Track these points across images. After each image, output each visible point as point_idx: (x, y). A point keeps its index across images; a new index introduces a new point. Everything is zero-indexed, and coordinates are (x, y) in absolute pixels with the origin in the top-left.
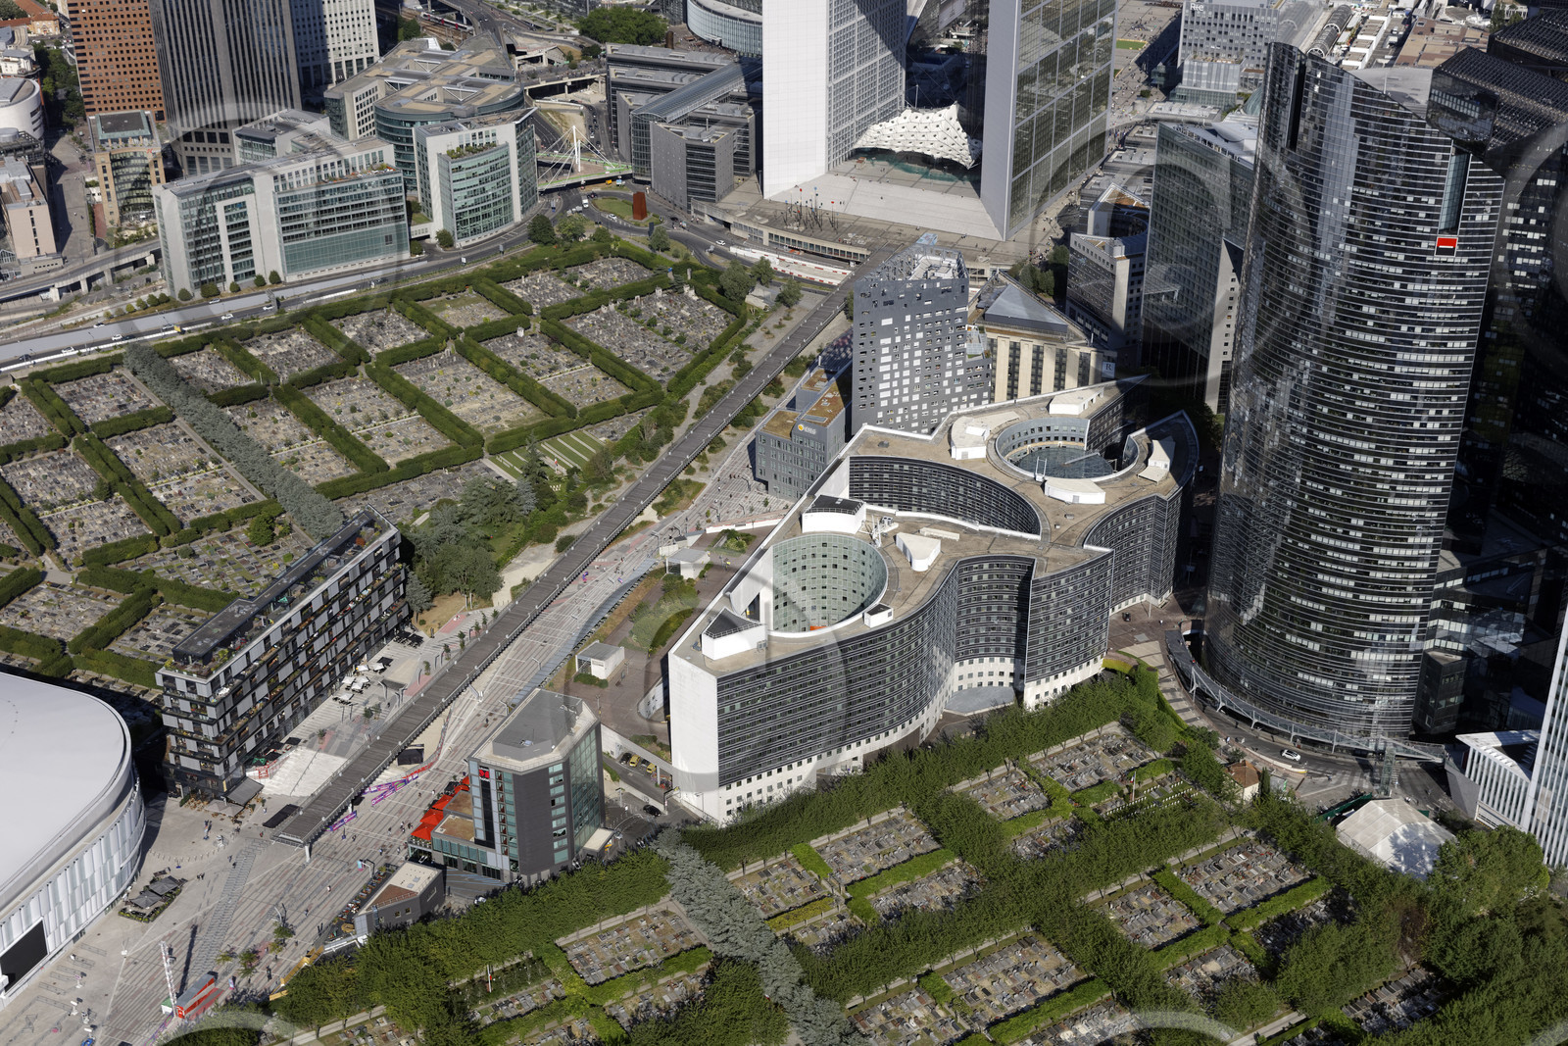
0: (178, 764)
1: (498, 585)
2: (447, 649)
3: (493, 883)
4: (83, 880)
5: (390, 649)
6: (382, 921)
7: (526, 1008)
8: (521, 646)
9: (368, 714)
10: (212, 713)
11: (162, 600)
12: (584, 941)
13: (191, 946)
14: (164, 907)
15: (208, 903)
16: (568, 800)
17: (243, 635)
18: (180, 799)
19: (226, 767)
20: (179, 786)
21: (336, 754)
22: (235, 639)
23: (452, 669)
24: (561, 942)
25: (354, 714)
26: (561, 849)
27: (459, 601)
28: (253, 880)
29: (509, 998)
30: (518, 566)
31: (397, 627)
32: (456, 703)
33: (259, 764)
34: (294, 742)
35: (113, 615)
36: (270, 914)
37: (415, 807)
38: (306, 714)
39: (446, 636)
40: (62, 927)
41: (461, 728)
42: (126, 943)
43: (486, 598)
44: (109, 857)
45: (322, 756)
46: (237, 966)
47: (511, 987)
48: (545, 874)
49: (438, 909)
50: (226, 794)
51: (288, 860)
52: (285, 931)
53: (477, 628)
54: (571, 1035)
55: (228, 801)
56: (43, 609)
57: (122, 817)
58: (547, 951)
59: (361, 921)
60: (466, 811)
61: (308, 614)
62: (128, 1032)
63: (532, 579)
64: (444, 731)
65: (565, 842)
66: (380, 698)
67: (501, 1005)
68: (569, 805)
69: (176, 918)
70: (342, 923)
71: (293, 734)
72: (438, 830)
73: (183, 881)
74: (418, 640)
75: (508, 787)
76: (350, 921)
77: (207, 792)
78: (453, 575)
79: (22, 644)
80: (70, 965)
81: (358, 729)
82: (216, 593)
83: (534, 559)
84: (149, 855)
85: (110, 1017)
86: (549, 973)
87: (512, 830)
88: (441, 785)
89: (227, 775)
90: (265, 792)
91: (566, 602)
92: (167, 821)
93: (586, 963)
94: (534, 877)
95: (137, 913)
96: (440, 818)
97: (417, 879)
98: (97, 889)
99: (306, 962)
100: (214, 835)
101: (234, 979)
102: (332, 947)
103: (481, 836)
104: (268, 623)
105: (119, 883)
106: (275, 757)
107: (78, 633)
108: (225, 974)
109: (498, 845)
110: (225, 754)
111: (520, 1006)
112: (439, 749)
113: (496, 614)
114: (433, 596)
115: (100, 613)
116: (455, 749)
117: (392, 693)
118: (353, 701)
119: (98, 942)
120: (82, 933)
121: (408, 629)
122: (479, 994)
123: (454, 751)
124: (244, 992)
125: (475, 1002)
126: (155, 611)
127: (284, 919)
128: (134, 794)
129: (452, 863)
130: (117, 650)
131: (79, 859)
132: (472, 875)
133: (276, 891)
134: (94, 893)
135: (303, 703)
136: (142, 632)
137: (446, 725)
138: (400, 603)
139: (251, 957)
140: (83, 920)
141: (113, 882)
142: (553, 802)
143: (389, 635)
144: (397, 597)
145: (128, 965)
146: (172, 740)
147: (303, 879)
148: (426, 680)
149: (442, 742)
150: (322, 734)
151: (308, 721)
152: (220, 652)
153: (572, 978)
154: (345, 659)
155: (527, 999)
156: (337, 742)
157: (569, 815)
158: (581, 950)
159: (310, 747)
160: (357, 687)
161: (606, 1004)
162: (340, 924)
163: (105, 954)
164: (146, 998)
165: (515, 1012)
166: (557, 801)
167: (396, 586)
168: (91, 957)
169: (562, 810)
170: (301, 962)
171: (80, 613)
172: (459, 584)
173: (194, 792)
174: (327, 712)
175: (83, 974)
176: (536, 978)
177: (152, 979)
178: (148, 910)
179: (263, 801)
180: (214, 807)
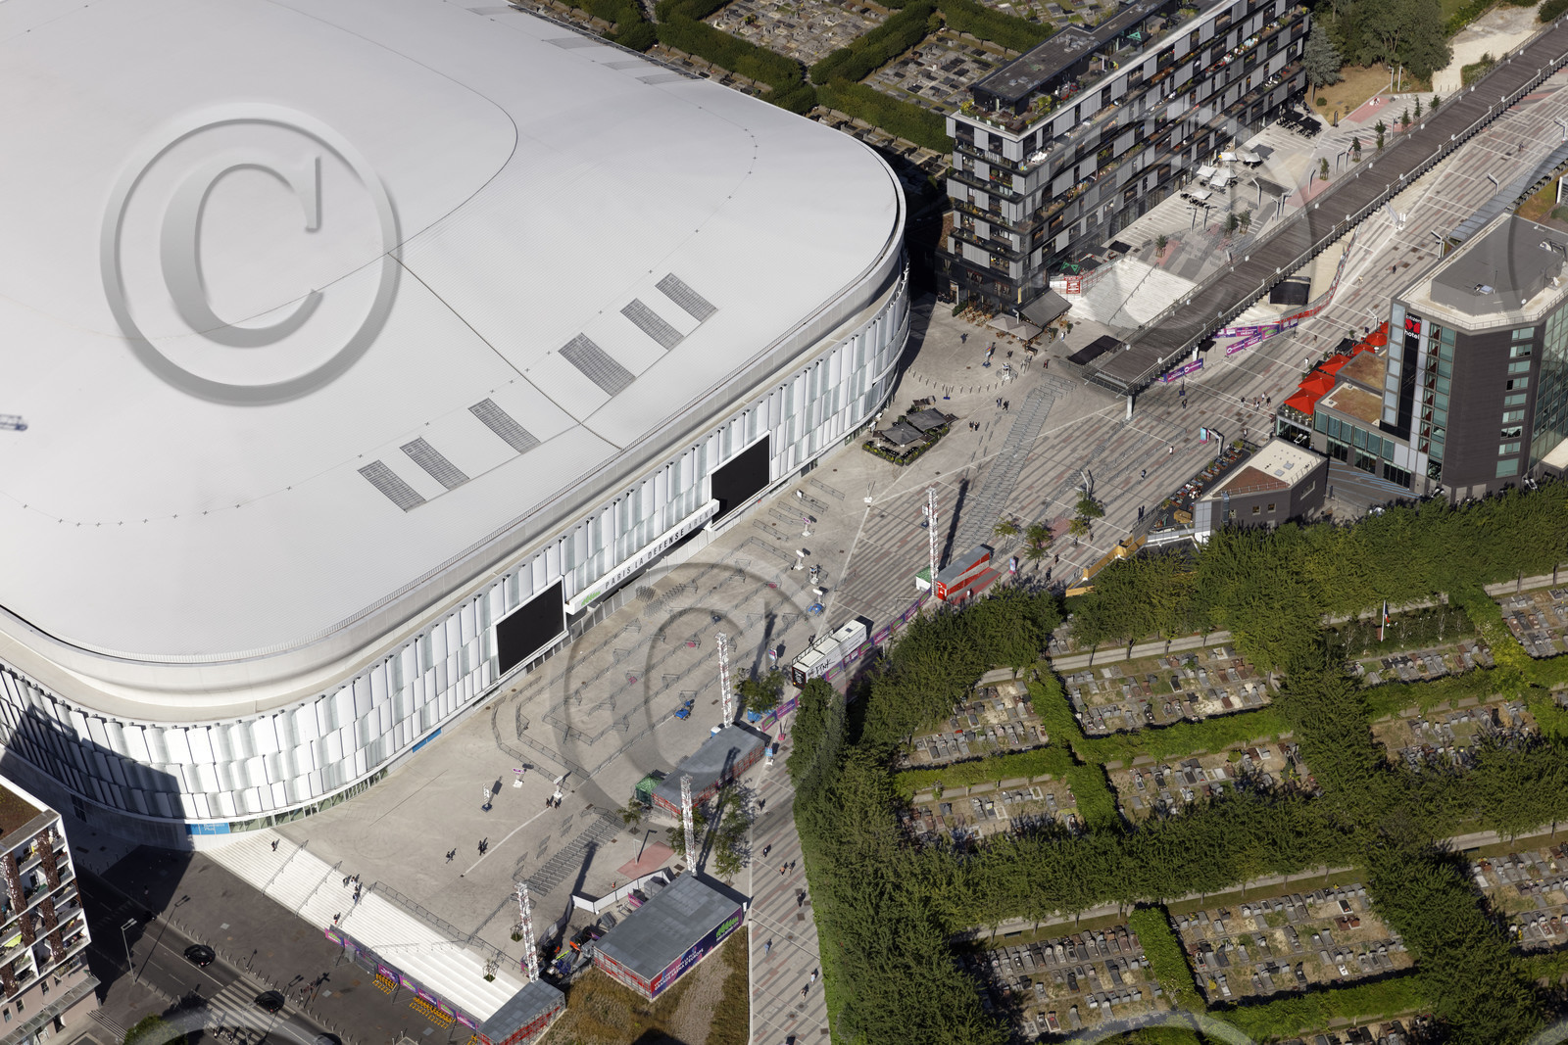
0: (959, 255)
1: (1443, 60)
2: (1357, 145)
3: (1397, 490)
4: (825, 391)
5: (1271, 134)
6: (1233, 515)
7: (1434, 673)
8: (1471, 155)
9: (1233, 223)
10: (1019, 184)
11: (942, 23)
12: (1528, 595)
13: (959, 506)
14: (925, 449)
15: (985, 454)
16: (1533, 385)
17: (1073, 80)
18: (952, 306)
19: (1027, 268)
20: (954, 287)
21: (1181, 274)
22: (1062, 83)
23: (1365, 174)
24: (1494, 589)
25: (1210, 222)
26: (1508, 457)
27: (1382, 78)
28: (1050, 432)
29: (1408, 653)
30: (1477, 35)
31: (1284, 103)
32: (1363, 226)
33: (1069, 272)
34: (1122, 248)
35: (875, 36)
36: (1071, 482)
37: (1289, 366)
38: (1141, 212)
39: (1356, 126)
40: (792, 449)
41: (1367, 264)
42: (872, 487)
43: (1421, 75)
44: (861, 366)
45: (1159, 273)
46: (1021, 543)
47: (1414, 640)
48: (1479, 490)
49: (1314, 514)
50: (1020, 308)
51: (1100, 413)
52: (1091, 507)
53: (1406, 120)
54: (1496, 721)
55: (1022, 317)
56: (777, 16)
57: (884, 313)
58: (1473, 598)
59: (1203, 509)
60: (1372, 381)
61: (1167, 62)
62: (869, 605)
63: (1498, 57)
64: (1342, 264)
65: (1517, 447)
66: (1251, 204)
67: (1396, 662)
68: (1531, 391)
69: (940, 465)
70: (1175, 508)
71: (1122, 237)
72: (1326, 402)
73: (952, 418)
74: (1313, 127)
75: (1447, 351)
76: (1188, 506)
77: (993, 300)
78: (1378, 35)
79: (749, 60)
80: (795, 504)
81: (1215, 244)
82: (1020, 21)
83: (1502, 28)
84: (907, 375)
85: (847, 581)
86: (1470, 630)
87: (1441, 417)
88: (1331, 341)
89: (1025, 280)
90: (1073, 314)
91: (1547, 99)
92: (933, 332)
93: (1529, 626)
94: (1461, 492)
95: (888, 450)
96: (1329, 386)
97: (1289, 466)
98: (840, 407)
99: (1120, 554)
100: (998, 362)
101: (1017, 560)
102: (1158, 540)
103: (1391, 418)
104: (1110, 67)
105: (868, 406)
106: (1092, 265)
107: (826, 55)
108: (1004, 551)
109: (1415, 437)
110: (1027, 249)
111: (1423, 668)
112: (1333, 288)
113: (1436, 103)
114: (1344, 63)
115: (854, 32)
116: (1356, 293)
117: (1269, 198)
118: (1209, 203)
119: (833, 480)
120: (813, 464)
121: (1299, 109)
122: (1366, 641)
123: (1355, 296)
124: (1029, 580)
125: (1358, 650)
126: (931, 38)
127: (1091, 492)
128: (902, 282)
129: (1338, 452)
130: (876, 87)
131: (825, 361)
132: (1367, 475)
133: (1080, 452)
134: (835, 413)
135: (1140, 194)
136: (912, 66)
137: (1346, 255)
138: (1295, 68)
139: (1041, 535)
140: (818, 447)
141: (861, 402)
142: (1510, 385)
143: (1271, 114)
144: (1293, 58)
145: (872, 517)
146: (955, 218)
147: (1120, 442)
148: (1320, 187)
149: (1337, 278)
150: (1162, 242)
151: (1143, 221)
152: (1039, 100)
153: (1507, 641)
154: (1206, 140)
155: (1435, 659)
156: (1183, 258)
157: (1529, 407)
158: (1522, 605)
159: (1144, 259)
160: (1218, 182)
161: (1554, 688)
162: (1171, 510)
163: (842, 497)
164: (896, 564)
165: (1416, 674)
166: (1516, 384)
167: (1294, 41)
168: (824, 498)
169: (1521, 399)
170: (1113, 553)
171: (827, 29)
172: (1385, 48)
173: (973, 299)
174: (1169, 214)
175: (813, 519)
176: (1450, 633)
177: (904, 542)
178: (902, 448)
179: (1070, 326)
180: (1001, 323)
